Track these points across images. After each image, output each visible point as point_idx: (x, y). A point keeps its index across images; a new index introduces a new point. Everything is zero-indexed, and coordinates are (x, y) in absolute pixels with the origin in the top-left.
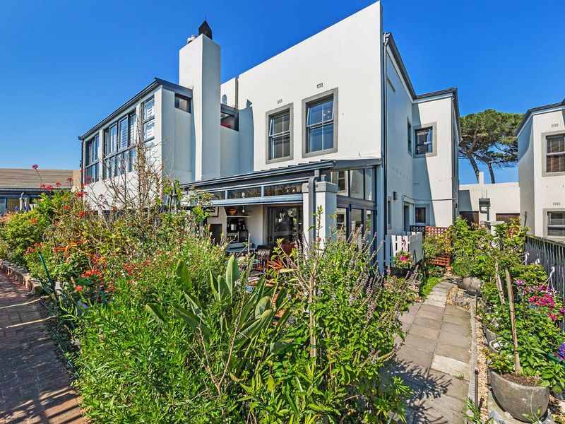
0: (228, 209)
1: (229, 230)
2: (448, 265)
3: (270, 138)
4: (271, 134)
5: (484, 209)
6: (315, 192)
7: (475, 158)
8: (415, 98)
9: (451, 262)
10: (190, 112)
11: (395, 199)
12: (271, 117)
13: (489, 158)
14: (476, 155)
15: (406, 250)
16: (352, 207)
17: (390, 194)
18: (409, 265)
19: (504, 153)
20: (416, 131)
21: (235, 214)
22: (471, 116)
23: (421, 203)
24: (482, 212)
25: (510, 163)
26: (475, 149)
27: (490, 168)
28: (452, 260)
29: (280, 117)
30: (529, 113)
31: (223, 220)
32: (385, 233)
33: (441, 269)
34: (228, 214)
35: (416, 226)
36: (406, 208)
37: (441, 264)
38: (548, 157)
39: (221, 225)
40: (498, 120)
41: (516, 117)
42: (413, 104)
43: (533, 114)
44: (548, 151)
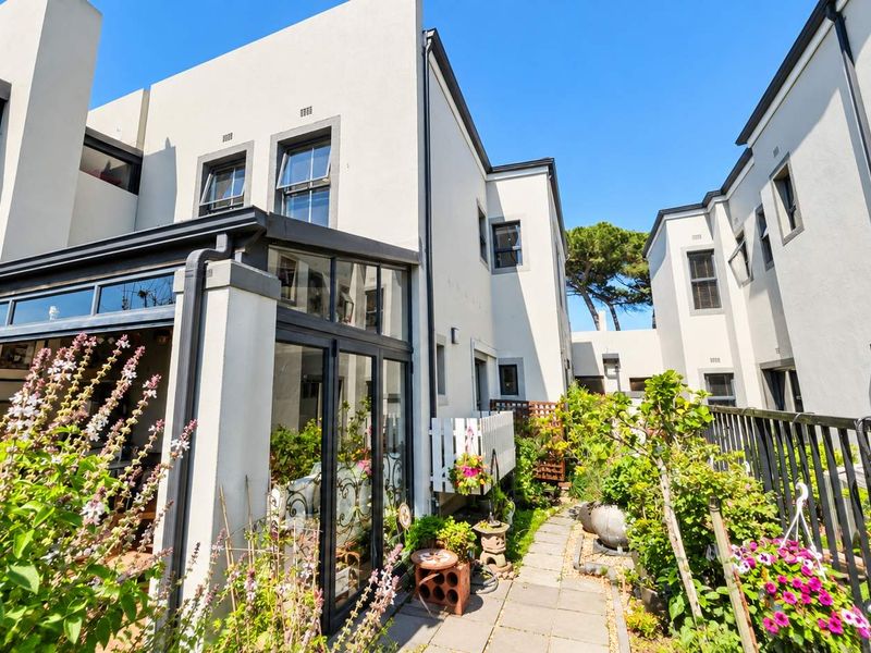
2: (562, 479)
5: (611, 371)
7: (590, 296)
8: (490, 171)
9: (567, 473)
11: (453, 342)
12: (211, 168)
13: (609, 297)
14: (591, 291)
15: (474, 452)
16: (340, 347)
17: (442, 331)
18: (482, 487)
19: (629, 289)
20: (495, 227)
22: (579, 230)
23: (509, 356)
24: (610, 377)
25: (639, 306)
26: (590, 281)
27: (613, 312)
28: (569, 471)
30: (661, 216)
32: (433, 414)
33: (550, 489)
35: (501, 402)
36: (480, 364)
37: (550, 477)
38: (694, 285)
40: (617, 239)
41: (639, 236)
42: (486, 182)
43: (665, 217)
44: (693, 276)
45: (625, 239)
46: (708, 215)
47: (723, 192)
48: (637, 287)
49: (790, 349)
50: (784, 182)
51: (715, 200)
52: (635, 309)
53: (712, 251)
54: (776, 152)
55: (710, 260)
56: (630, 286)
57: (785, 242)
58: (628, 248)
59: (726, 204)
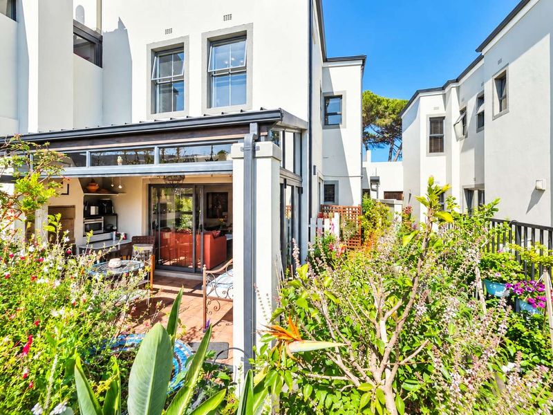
0: (86, 183)
1: (87, 215)
3: (154, 84)
4: (155, 76)
5: (374, 187)
6: (254, 157)
8: (325, 60)
10: (14, 18)
11: (314, 173)
12: (155, 53)
19: (376, 134)
21: (97, 191)
24: (373, 190)
25: (381, 145)
29: (169, 54)
30: (417, 93)
31: (77, 199)
32: (310, 216)
34: (85, 190)
38: (431, 138)
39: (74, 207)
40: (375, 102)
42: (323, 67)
43: (420, 95)
44: (431, 133)
45: (379, 102)
46: (444, 95)
47: (457, 81)
48: (382, 133)
49: (483, 179)
50: (501, 81)
51: (451, 85)
52: (379, 147)
53: (444, 118)
54: (500, 62)
55: (442, 122)
56: (378, 132)
57: (495, 118)
58: (381, 108)
59: (458, 88)
